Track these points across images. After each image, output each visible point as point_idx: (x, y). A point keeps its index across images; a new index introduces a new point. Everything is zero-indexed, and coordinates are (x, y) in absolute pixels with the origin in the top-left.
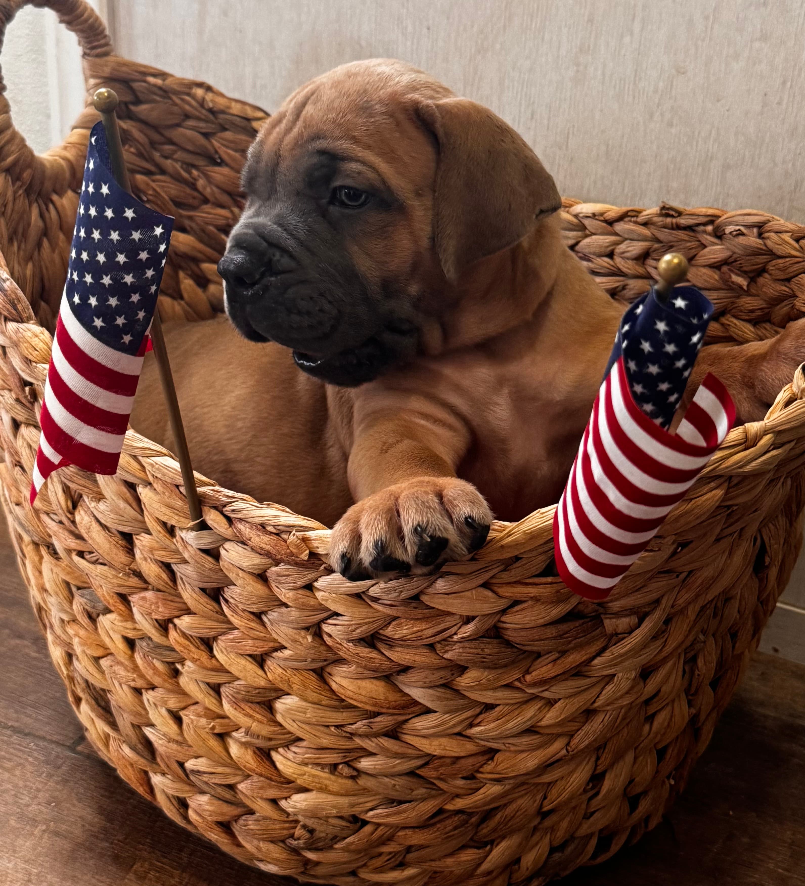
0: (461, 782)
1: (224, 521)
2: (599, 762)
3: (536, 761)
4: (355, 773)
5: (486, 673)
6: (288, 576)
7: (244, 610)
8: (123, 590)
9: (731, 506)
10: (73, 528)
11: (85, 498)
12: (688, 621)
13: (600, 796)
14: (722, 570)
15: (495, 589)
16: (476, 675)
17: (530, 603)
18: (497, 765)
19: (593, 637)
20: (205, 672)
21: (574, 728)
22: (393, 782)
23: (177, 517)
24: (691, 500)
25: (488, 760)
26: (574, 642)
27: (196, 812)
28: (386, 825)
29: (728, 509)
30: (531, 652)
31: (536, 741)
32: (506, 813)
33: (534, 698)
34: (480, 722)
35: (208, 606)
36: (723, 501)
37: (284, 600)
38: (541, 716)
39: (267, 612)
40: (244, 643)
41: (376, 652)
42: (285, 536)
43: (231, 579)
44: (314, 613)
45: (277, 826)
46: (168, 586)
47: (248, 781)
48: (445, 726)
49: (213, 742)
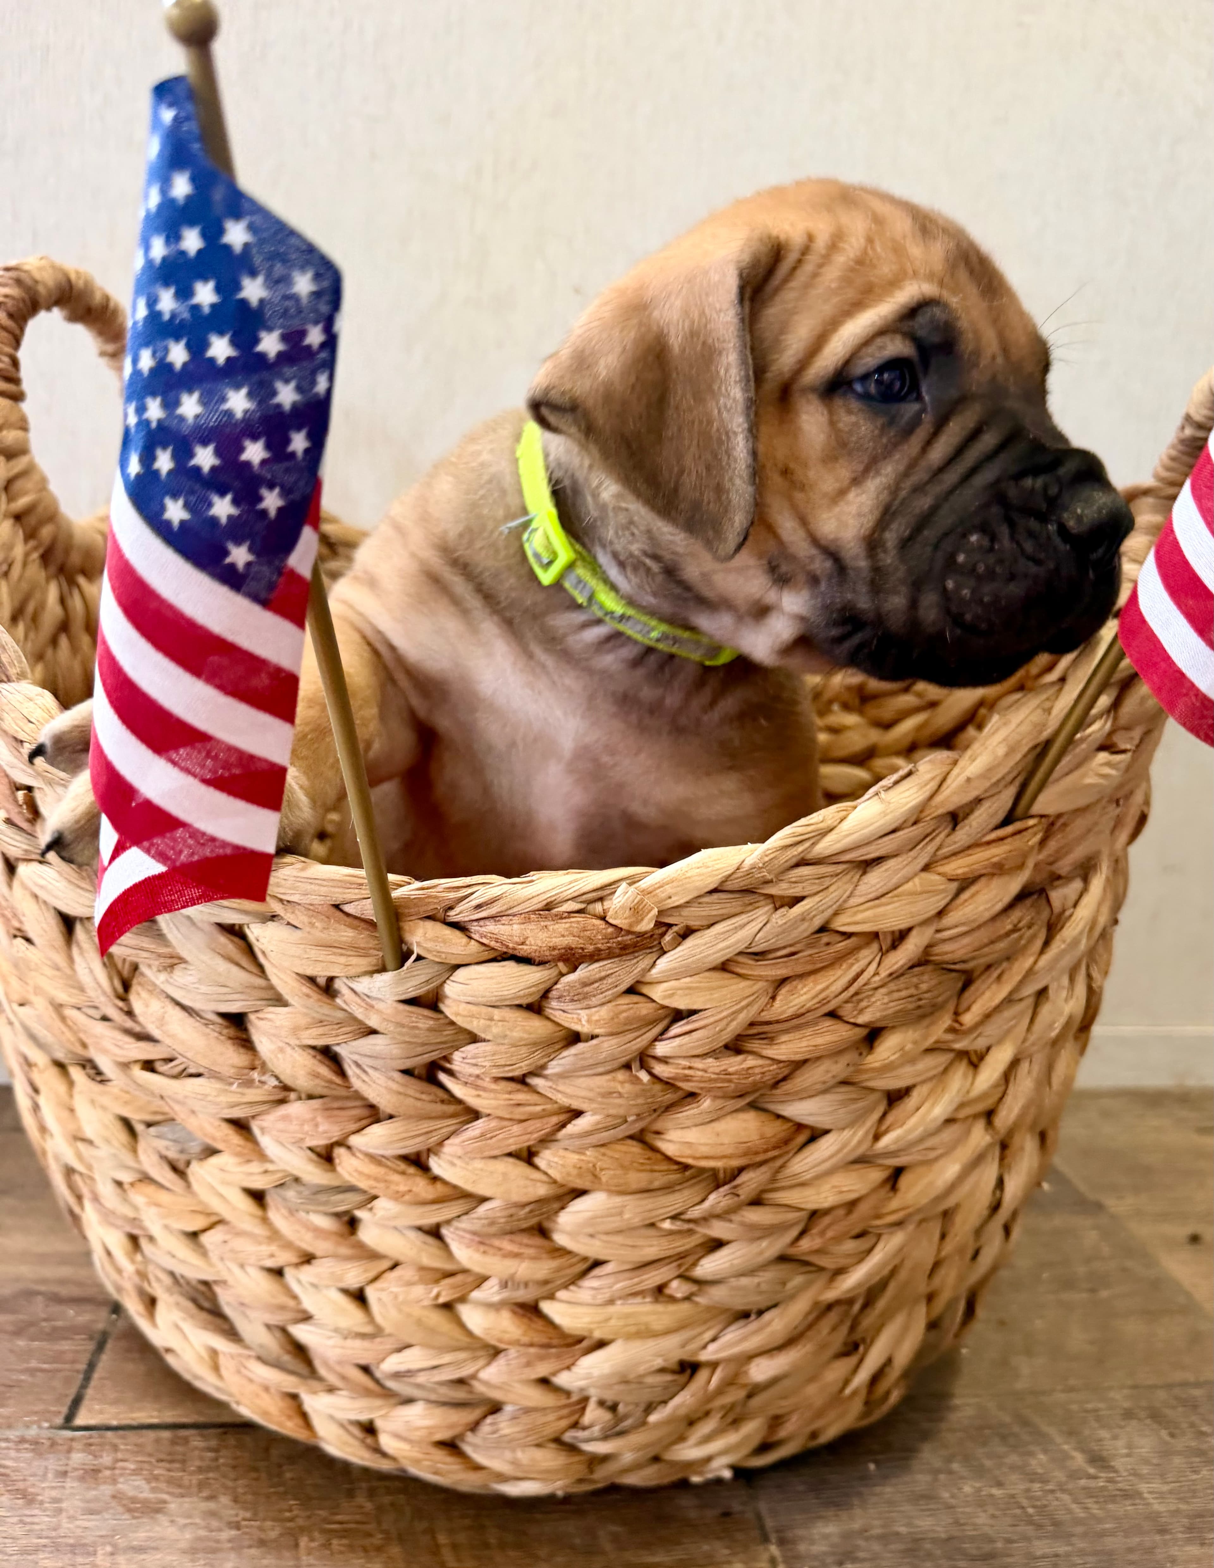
0: (850, 1245)
1: (455, 933)
4: (694, 1288)
5: (912, 1033)
6: (598, 980)
7: (499, 1080)
8: (237, 1113)
10: (129, 1024)
11: (143, 968)
15: (941, 869)
16: (898, 1040)
17: (988, 877)
18: (901, 1196)
20: (421, 1209)
22: (756, 1280)
23: (342, 960)
27: (397, 1436)
28: (729, 1360)
34: (890, 1126)
35: (423, 1096)
37: (584, 1028)
38: (968, 1086)
39: (543, 1067)
40: (501, 1136)
41: (750, 1057)
42: (598, 908)
43: (476, 1031)
44: (644, 1030)
45: (551, 1417)
46: (333, 1086)
47: (499, 1361)
48: (845, 1151)
49: (436, 1317)
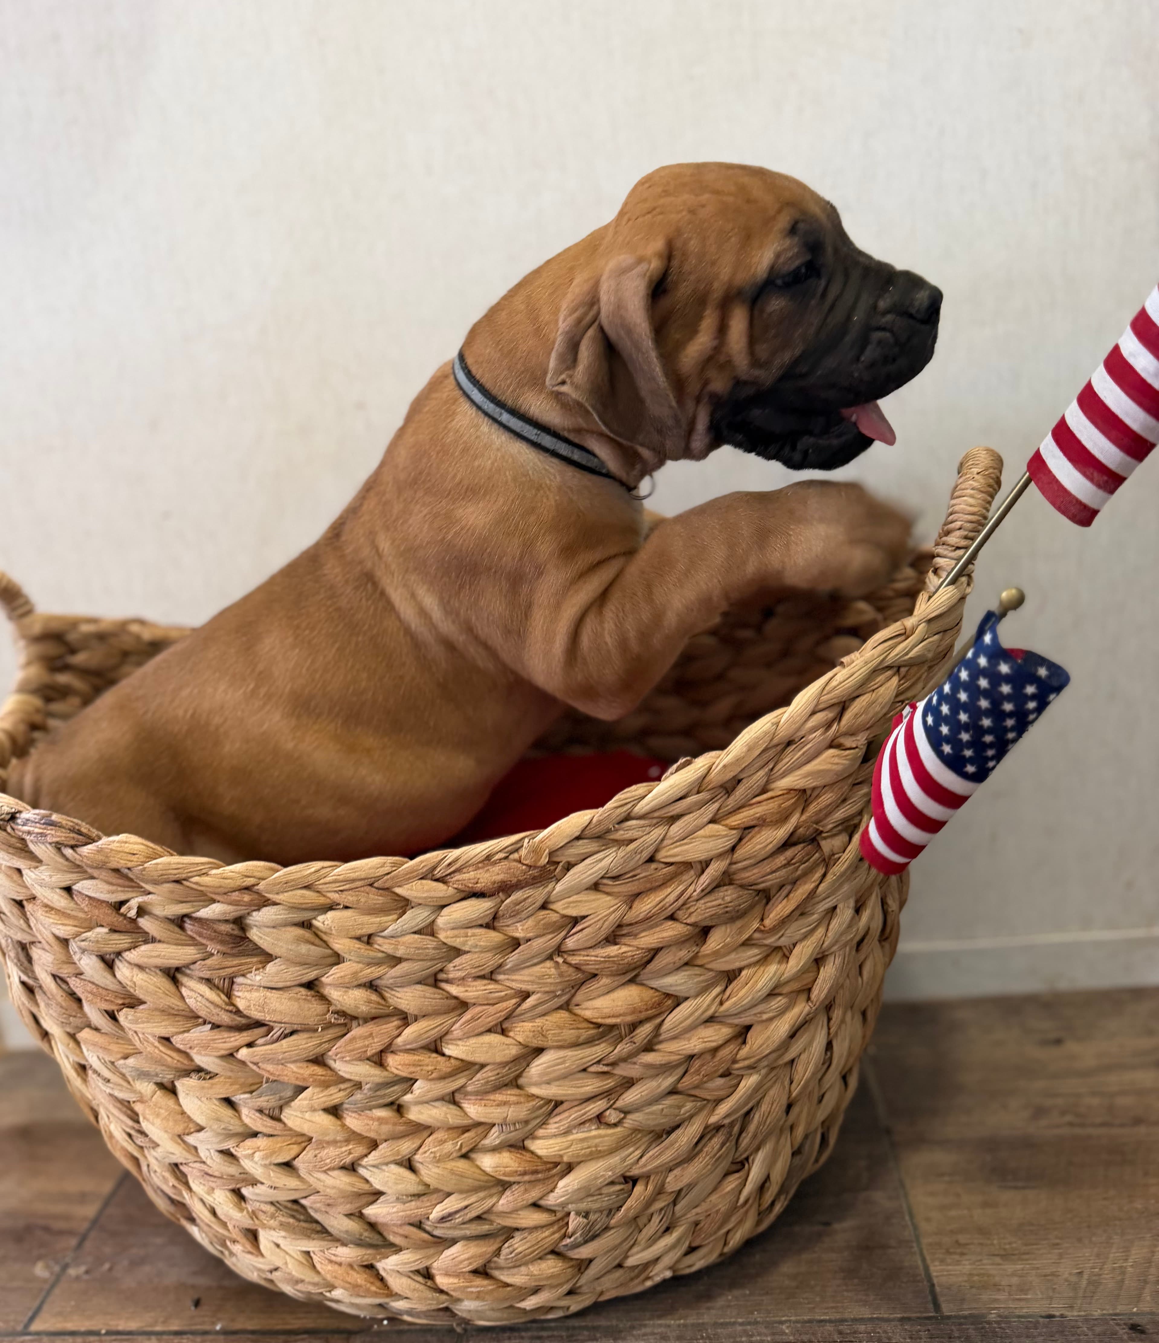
0: (720, 1081)
1: (439, 885)
2: (832, 1023)
4: (621, 1115)
5: (729, 930)
6: (524, 900)
7: (476, 978)
8: (320, 1050)
13: (832, 1069)
15: (725, 821)
16: (721, 934)
17: (758, 827)
18: (751, 1047)
19: (815, 861)
20: (442, 1083)
21: (810, 980)
22: (661, 1107)
23: (375, 921)
25: (742, 1043)
26: (800, 868)
27: (447, 1274)
28: (656, 1171)
30: (764, 892)
31: (782, 1004)
32: (763, 1110)
33: (773, 950)
34: (729, 995)
35: (434, 997)
37: (522, 935)
38: (781, 970)
39: (501, 965)
40: (483, 1017)
41: (623, 946)
42: (516, 856)
43: (459, 946)
44: (557, 932)
45: (547, 1233)
46: (381, 1006)
47: (508, 1193)
48: (700, 1012)
49: (462, 1165)
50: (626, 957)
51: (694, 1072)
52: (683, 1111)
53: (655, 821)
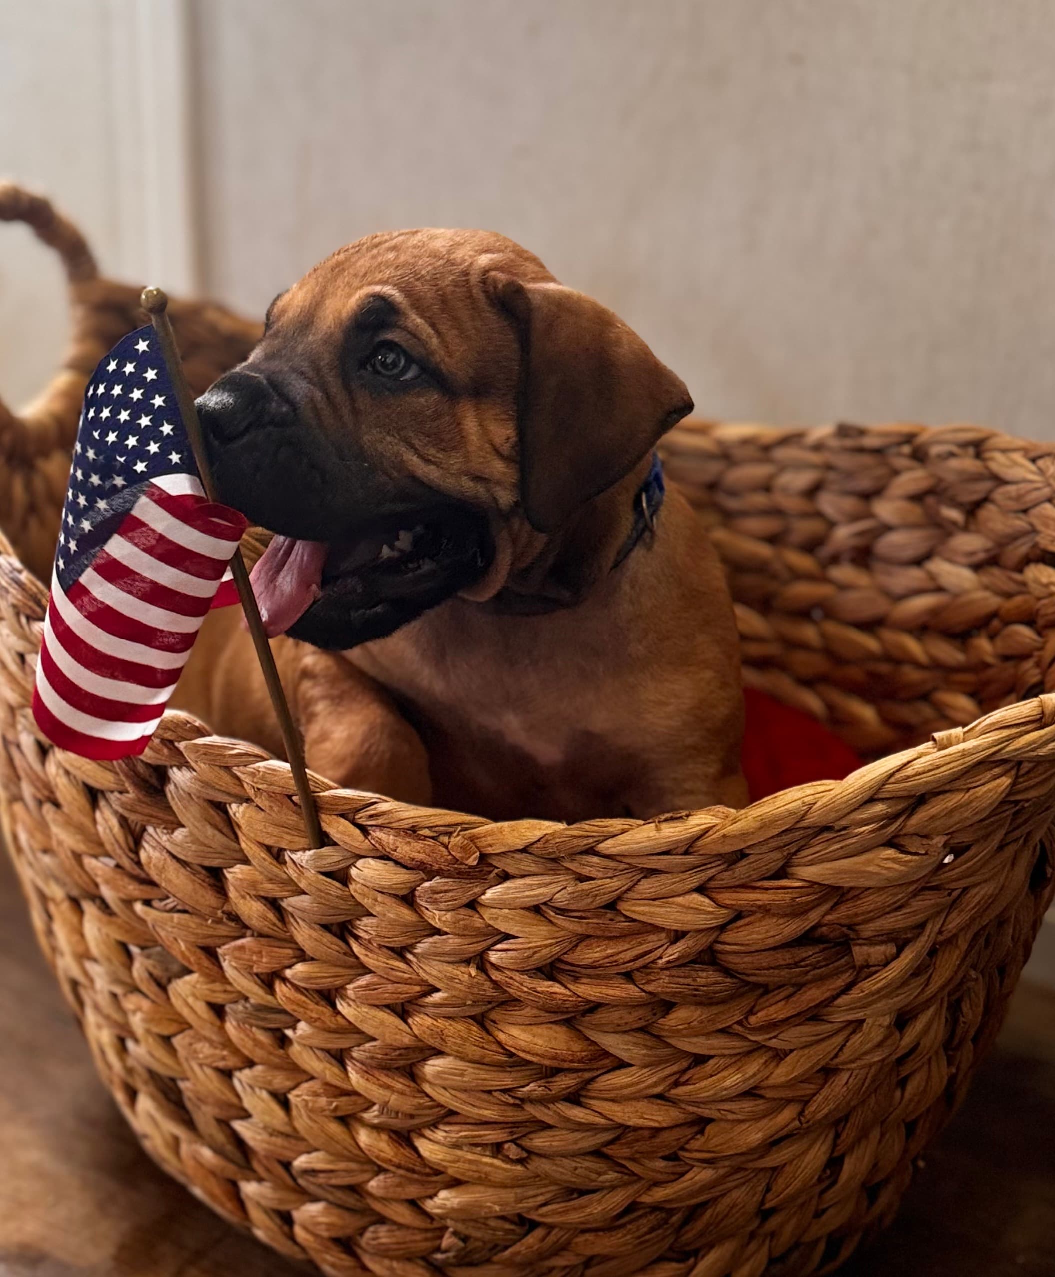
0: (660, 1164)
1: (357, 832)
2: (839, 1141)
3: (759, 1135)
4: (525, 1155)
5: (698, 1012)
6: (446, 891)
7: (380, 947)
8: (209, 942)
9: (1019, 801)
10: (137, 872)
11: (151, 830)
12: (957, 952)
13: (837, 1186)
14: (1003, 886)
15: (714, 895)
16: (686, 1015)
17: (759, 915)
18: (708, 1140)
19: (838, 968)
20: (327, 1035)
21: (808, 1092)
22: (574, 1164)
23: (289, 838)
24: (968, 790)
25: (696, 1133)
26: (812, 973)
27: (305, 1228)
28: (560, 1226)
29: (1015, 806)
30: (756, 985)
31: (761, 1107)
32: (717, 1210)
33: (759, 1048)
34: (687, 1080)
35: (333, 946)
36: (1008, 795)
37: (438, 925)
38: (766, 1072)
39: (413, 946)
40: (380, 990)
41: (557, 985)
42: (445, 839)
43: (366, 906)
44: (479, 939)
45: (418, 1237)
46: (275, 928)
47: (381, 1177)
48: (642, 1085)
49: (335, 1128)
50: (555, 999)
51: (626, 1143)
52: (601, 1178)
53: (623, 866)
